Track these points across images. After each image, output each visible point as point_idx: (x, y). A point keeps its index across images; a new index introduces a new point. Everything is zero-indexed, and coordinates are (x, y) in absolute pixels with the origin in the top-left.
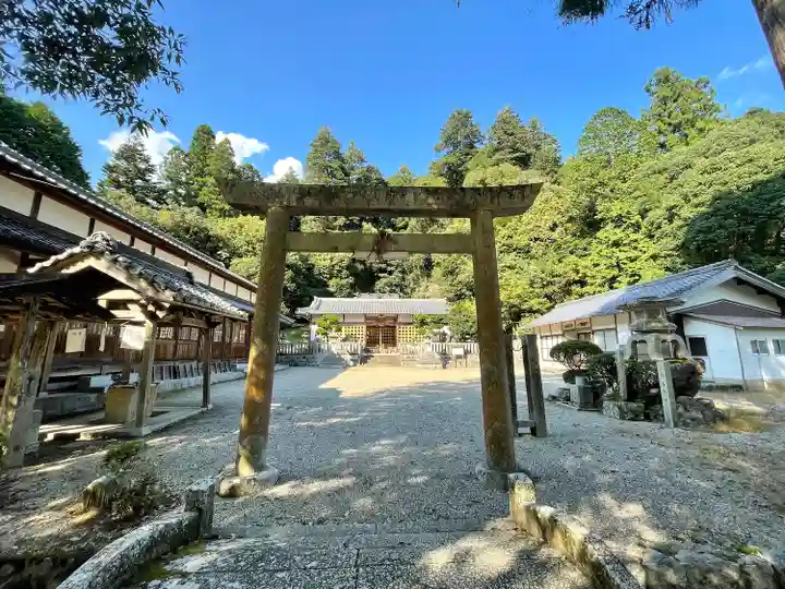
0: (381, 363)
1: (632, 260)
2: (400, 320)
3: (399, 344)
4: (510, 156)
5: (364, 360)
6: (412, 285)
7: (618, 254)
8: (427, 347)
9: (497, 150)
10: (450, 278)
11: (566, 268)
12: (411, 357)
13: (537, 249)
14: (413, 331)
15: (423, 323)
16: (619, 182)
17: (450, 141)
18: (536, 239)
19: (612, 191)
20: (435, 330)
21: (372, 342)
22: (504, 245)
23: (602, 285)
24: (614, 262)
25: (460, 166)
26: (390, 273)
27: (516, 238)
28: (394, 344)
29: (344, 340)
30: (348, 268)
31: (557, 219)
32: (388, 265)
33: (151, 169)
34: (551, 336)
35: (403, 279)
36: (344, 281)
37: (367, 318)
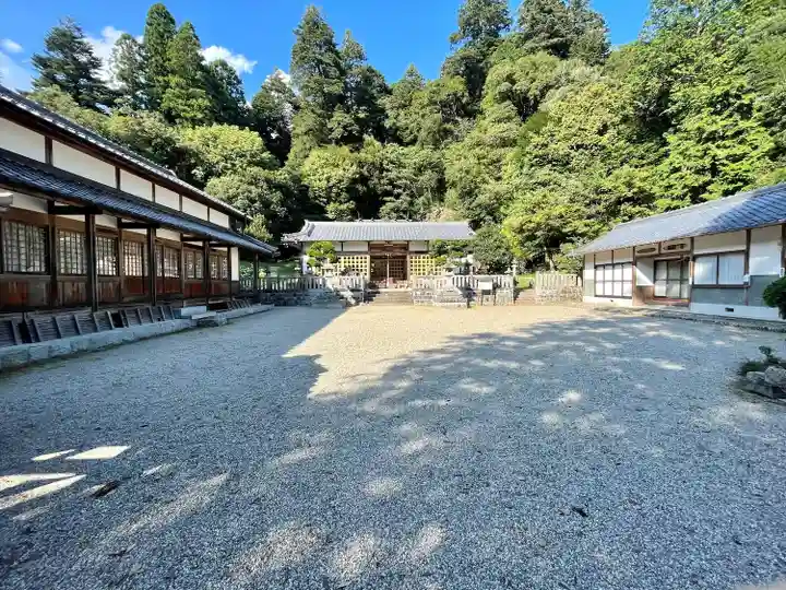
0: (387, 302)
1: (736, 159)
2: (412, 248)
3: (412, 278)
4: (543, 44)
5: (368, 298)
6: (421, 212)
7: (714, 151)
8: (446, 281)
9: (528, 37)
10: (468, 200)
11: (616, 182)
12: (426, 295)
13: (578, 159)
14: (426, 262)
15: (441, 251)
16: (710, 55)
17: (471, 27)
18: (579, 147)
19: (697, 70)
20: (457, 260)
21: (378, 275)
22: (536, 157)
23: (682, 198)
24: (707, 162)
25: (480, 61)
26: (398, 196)
27: (552, 146)
28: (404, 278)
29: (343, 274)
30: (348, 190)
31: (607, 117)
32: (394, 187)
33: (96, 64)
34: (613, 265)
35: (411, 204)
36: (344, 207)
37: (371, 246)
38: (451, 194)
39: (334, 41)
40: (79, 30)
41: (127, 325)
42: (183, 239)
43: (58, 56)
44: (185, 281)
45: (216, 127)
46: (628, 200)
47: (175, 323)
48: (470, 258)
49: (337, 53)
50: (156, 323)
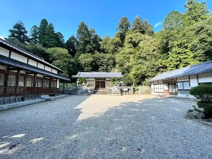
0: (100, 94)
1: (185, 58)
2: (106, 80)
3: (106, 87)
4: (139, 31)
5: (94, 93)
6: (110, 70)
7: (180, 56)
8: (115, 88)
9: (134, 29)
10: (121, 67)
12: (110, 92)
13: (148, 57)
14: (111, 83)
15: (114, 80)
16: (177, 35)
17: (121, 27)
18: (148, 55)
19: (174, 38)
20: (118, 83)
21: (97, 87)
22: (138, 57)
23: (173, 67)
24: (178, 59)
25: (123, 34)
26: (103, 66)
27: (142, 54)
29: (88, 86)
30: (90, 64)
31: (155, 48)
32: (102, 63)
33: (26, 32)
34: (158, 84)
35: (107, 68)
36: (89, 68)
37: (96, 79)
38: (117, 66)
39: (88, 28)
40: (23, 24)
41: (25, 101)
42: (44, 77)
43: (16, 30)
44: (44, 88)
45: (56, 48)
46: (161, 67)
47: (39, 100)
48: (122, 82)
49: (88, 31)
50: (34, 100)
